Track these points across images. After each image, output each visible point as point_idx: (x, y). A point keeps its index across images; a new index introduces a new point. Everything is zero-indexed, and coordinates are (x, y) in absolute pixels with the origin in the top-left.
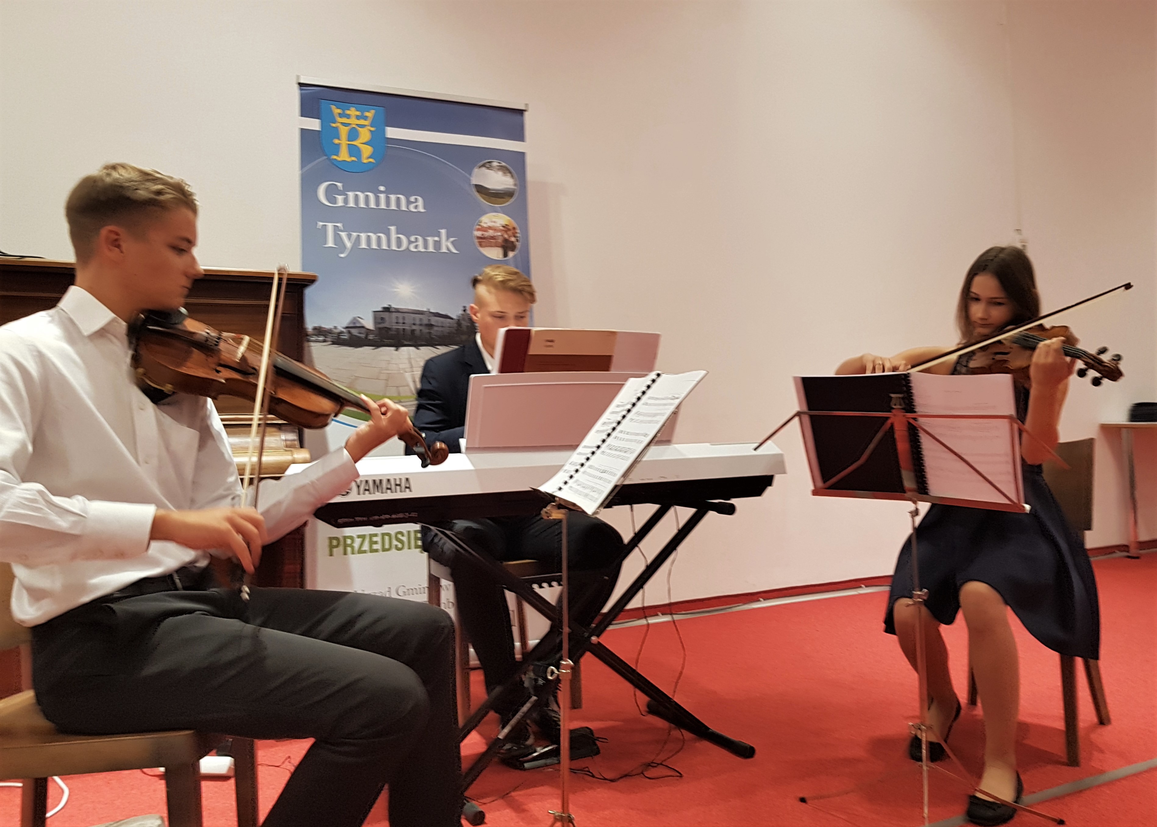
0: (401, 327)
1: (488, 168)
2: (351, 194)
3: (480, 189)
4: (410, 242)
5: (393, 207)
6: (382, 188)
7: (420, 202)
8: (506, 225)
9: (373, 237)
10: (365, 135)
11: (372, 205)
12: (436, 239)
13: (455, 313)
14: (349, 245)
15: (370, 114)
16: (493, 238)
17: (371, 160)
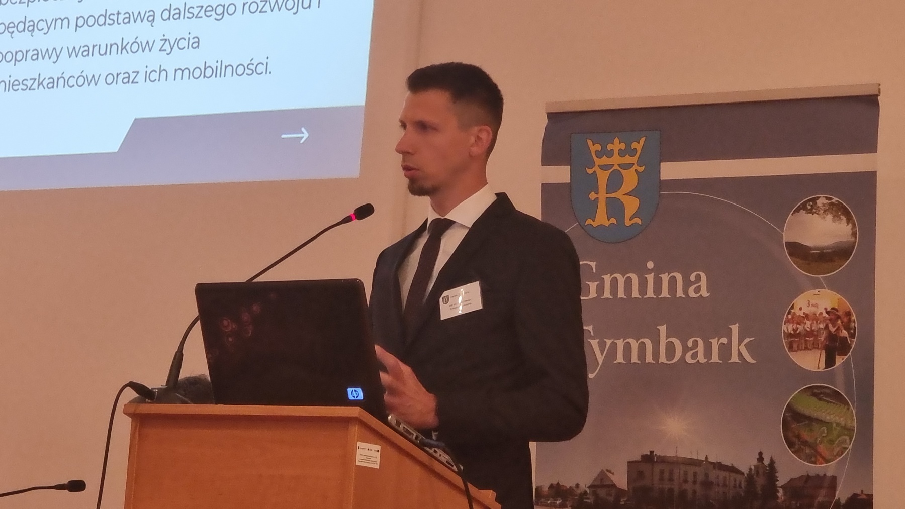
0: (666, 486)
1: (810, 211)
2: (607, 279)
3: (796, 250)
4: (686, 349)
5: (665, 293)
6: (650, 265)
7: (704, 282)
8: (832, 308)
9: (635, 345)
10: (630, 180)
11: (635, 294)
12: (724, 340)
13: (746, 463)
14: (600, 359)
15: (638, 146)
16: (811, 333)
17: (637, 220)
